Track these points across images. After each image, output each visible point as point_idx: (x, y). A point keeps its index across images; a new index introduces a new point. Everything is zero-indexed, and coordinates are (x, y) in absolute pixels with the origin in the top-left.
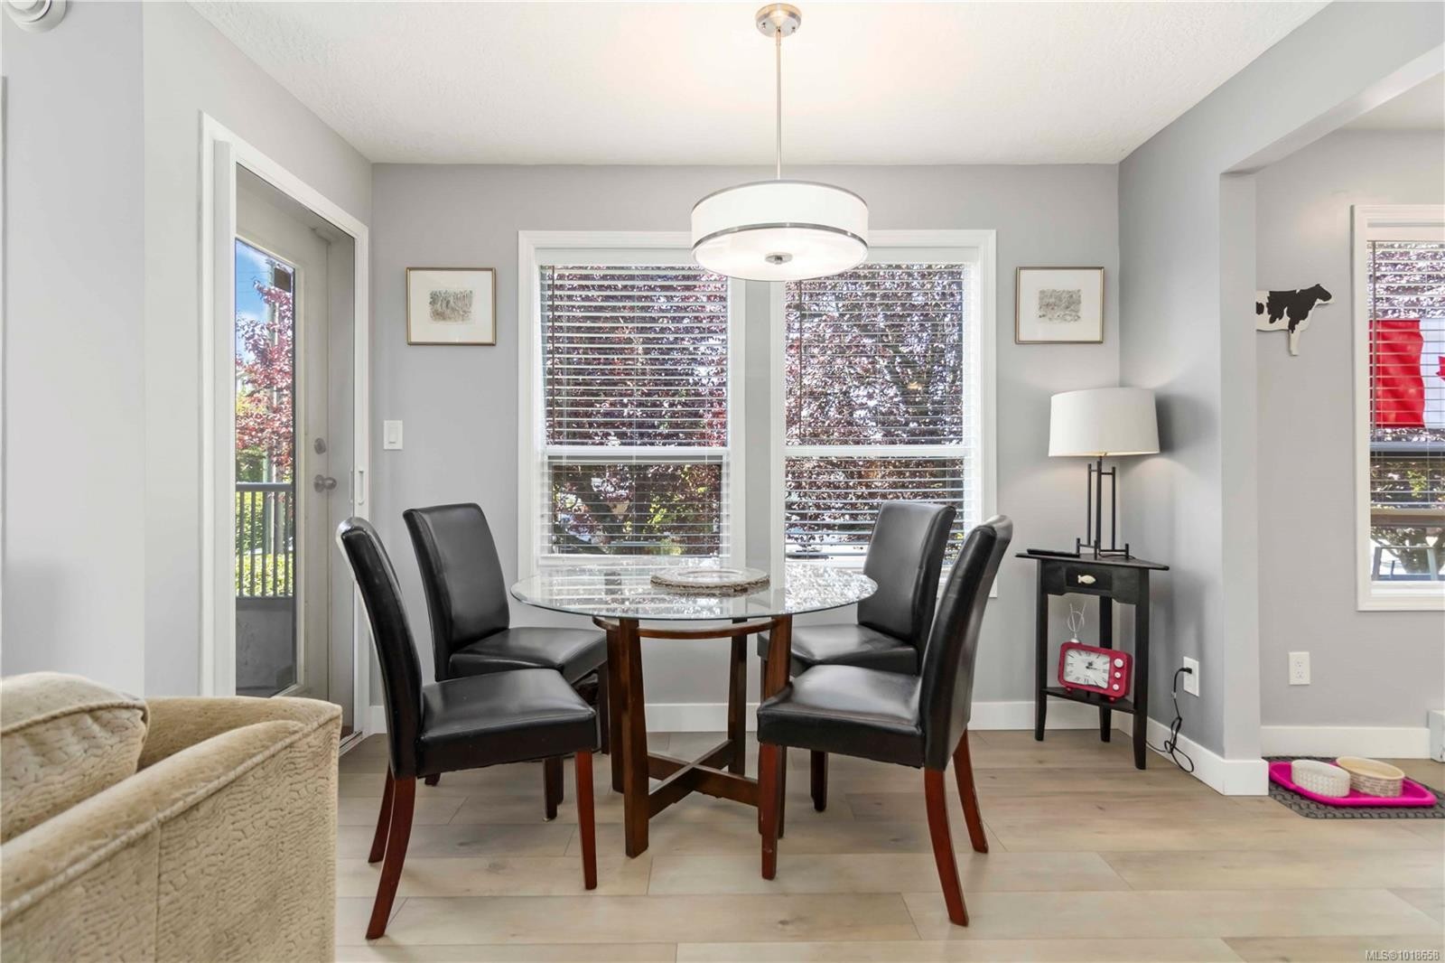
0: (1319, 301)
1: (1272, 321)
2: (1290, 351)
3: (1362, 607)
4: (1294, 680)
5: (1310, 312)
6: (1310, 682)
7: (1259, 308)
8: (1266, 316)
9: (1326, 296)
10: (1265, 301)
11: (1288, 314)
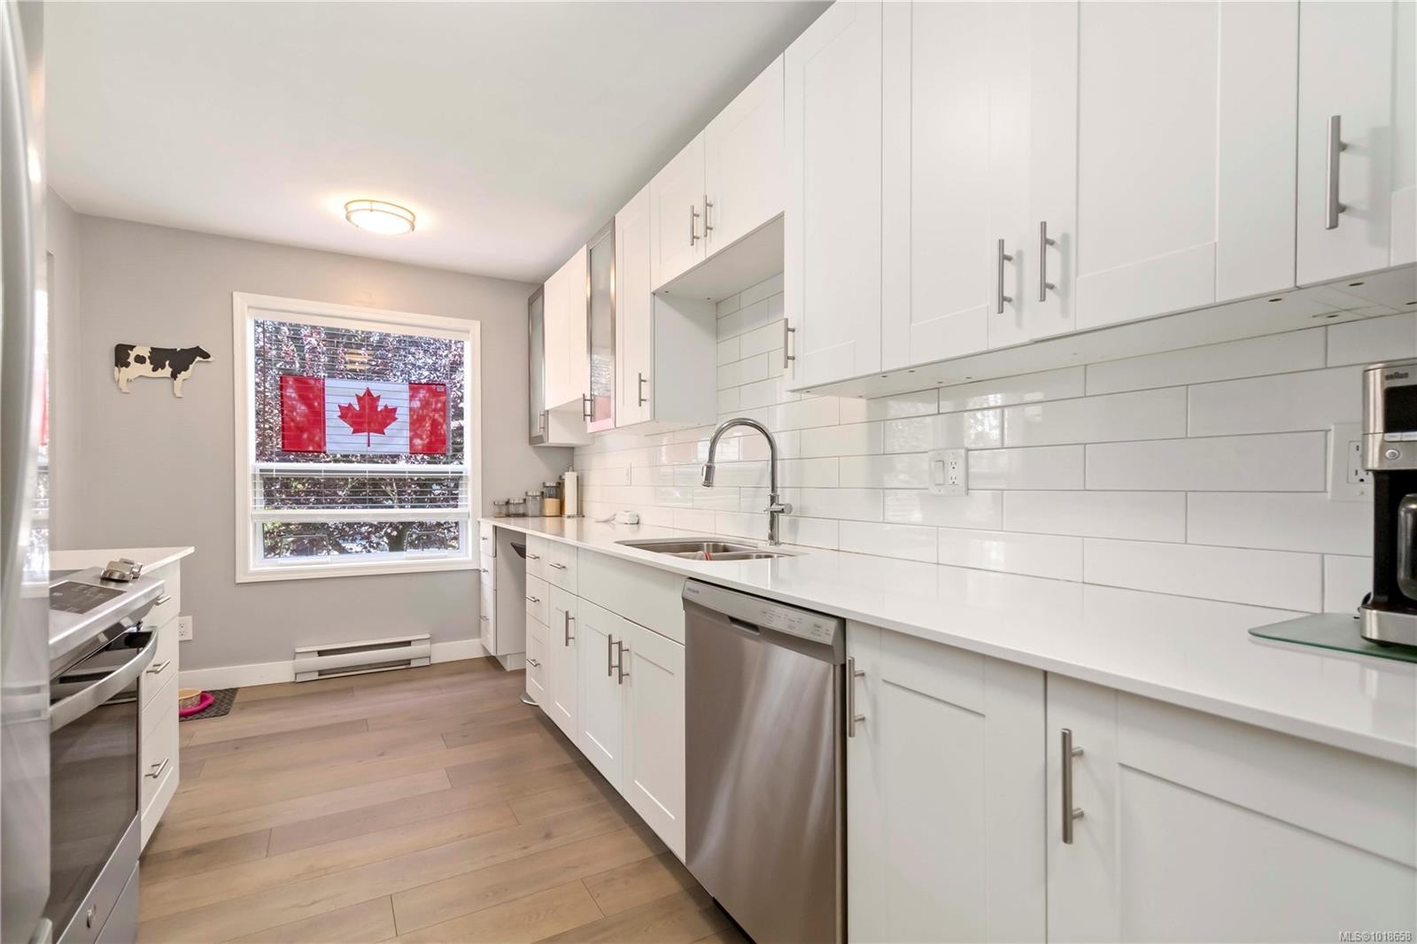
0: (198, 359)
1: (154, 370)
2: (174, 394)
3: (237, 582)
5: (191, 366)
6: (191, 638)
7: (140, 360)
8: (148, 366)
9: (206, 355)
10: (147, 355)
11: (170, 366)
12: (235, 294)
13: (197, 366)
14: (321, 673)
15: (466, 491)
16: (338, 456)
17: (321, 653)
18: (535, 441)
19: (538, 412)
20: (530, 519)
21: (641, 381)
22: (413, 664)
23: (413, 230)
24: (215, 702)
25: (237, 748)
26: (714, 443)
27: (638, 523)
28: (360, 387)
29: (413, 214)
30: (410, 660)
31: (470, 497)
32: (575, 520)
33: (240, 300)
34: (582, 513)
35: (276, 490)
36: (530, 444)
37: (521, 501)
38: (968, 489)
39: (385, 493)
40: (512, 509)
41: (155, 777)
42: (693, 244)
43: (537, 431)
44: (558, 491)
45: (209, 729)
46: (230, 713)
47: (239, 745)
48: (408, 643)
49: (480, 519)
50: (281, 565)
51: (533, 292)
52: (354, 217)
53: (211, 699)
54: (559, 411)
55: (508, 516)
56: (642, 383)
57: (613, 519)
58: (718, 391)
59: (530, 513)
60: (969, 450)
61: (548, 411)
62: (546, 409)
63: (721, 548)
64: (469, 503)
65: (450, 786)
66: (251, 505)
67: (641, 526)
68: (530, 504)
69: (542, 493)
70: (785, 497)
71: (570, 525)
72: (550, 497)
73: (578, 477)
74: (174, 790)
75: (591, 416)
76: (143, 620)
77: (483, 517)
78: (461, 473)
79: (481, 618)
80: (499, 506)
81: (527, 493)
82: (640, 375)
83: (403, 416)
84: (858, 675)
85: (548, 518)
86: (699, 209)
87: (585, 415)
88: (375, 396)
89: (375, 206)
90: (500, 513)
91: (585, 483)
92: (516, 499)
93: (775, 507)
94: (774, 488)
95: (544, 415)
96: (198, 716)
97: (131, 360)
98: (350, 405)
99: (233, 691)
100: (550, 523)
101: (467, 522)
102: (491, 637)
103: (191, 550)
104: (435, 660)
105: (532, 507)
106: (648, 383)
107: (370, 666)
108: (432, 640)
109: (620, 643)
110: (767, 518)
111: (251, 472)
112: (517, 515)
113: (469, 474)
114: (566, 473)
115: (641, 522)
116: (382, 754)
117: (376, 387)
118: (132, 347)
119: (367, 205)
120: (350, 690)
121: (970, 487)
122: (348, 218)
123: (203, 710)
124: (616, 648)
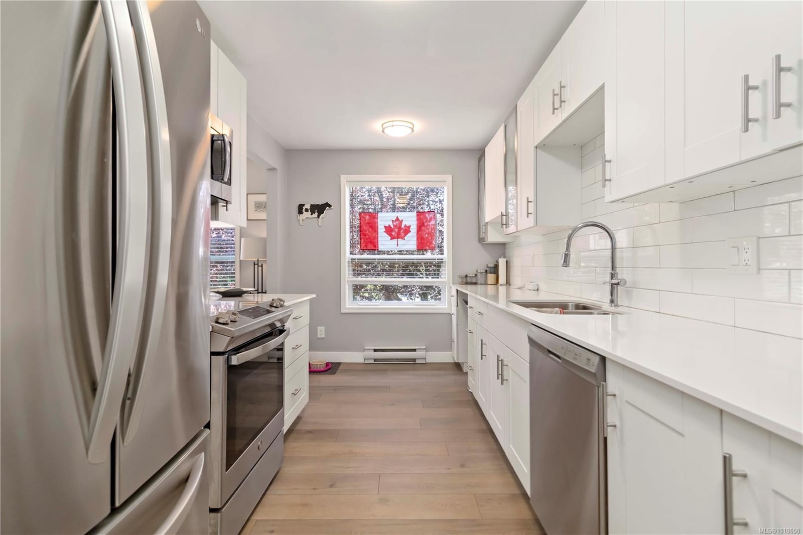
0: (327, 208)
1: (312, 214)
2: (318, 225)
3: (342, 312)
4: (319, 336)
5: (325, 212)
6: (324, 337)
7: (307, 210)
8: (309, 213)
9: (330, 206)
10: (309, 208)
11: (317, 212)
12: (341, 176)
13: (327, 211)
14: (375, 360)
15: (445, 270)
16: (396, 251)
17: (375, 350)
18: (481, 240)
19: (482, 224)
20: (479, 286)
21: (528, 202)
22: (417, 362)
23: (413, 132)
24: (331, 367)
25: (335, 390)
26: (570, 238)
27: (538, 290)
28: (393, 216)
29: (413, 125)
30: (415, 359)
31: (446, 273)
32: (505, 287)
33: (343, 178)
34: (509, 283)
35: (358, 268)
36: (479, 242)
37: (474, 275)
38: (759, 269)
39: (419, 271)
40: (469, 280)
41: (295, 395)
42: (554, 114)
43: (482, 235)
44: (495, 270)
45: (326, 380)
46: (337, 372)
47: (336, 389)
48: (415, 350)
49: (451, 285)
50: (360, 305)
51: (480, 154)
52: (386, 131)
53: (330, 366)
54: (492, 222)
55: (467, 283)
56: (529, 203)
57: (524, 287)
58: (582, 204)
59: (479, 282)
60: (759, 238)
61: (487, 223)
62: (486, 222)
63: (581, 308)
64: (446, 276)
65: (419, 427)
66: (347, 276)
67: (539, 291)
68: (479, 276)
69: (486, 271)
70: (622, 274)
71: (502, 290)
72: (490, 273)
73: (507, 261)
74: (306, 403)
75: (506, 224)
76: (285, 324)
77: (453, 284)
78: (442, 259)
79: (452, 341)
80: (462, 278)
81: (477, 271)
82: (528, 198)
83: (414, 229)
84: (610, 395)
85: (489, 286)
86: (557, 91)
87: (502, 224)
88: (400, 220)
89: (394, 123)
90: (462, 282)
91: (511, 265)
92: (470, 275)
93: (614, 281)
94: (613, 268)
95: (485, 225)
96: (324, 373)
97: (304, 211)
98: (389, 225)
99: (339, 364)
100: (491, 289)
101: (445, 287)
102: (455, 351)
103: (314, 296)
104: (428, 361)
105: (480, 279)
106: (533, 203)
107: (398, 360)
108: (426, 350)
109: (502, 361)
110: (608, 288)
111: (347, 260)
112: (472, 283)
113: (446, 260)
114: (500, 259)
115: (539, 289)
116: (393, 405)
117: (401, 215)
118: (304, 205)
119: (391, 124)
120: (386, 370)
121: (761, 268)
122: (383, 131)
123: (326, 371)
124: (501, 363)
